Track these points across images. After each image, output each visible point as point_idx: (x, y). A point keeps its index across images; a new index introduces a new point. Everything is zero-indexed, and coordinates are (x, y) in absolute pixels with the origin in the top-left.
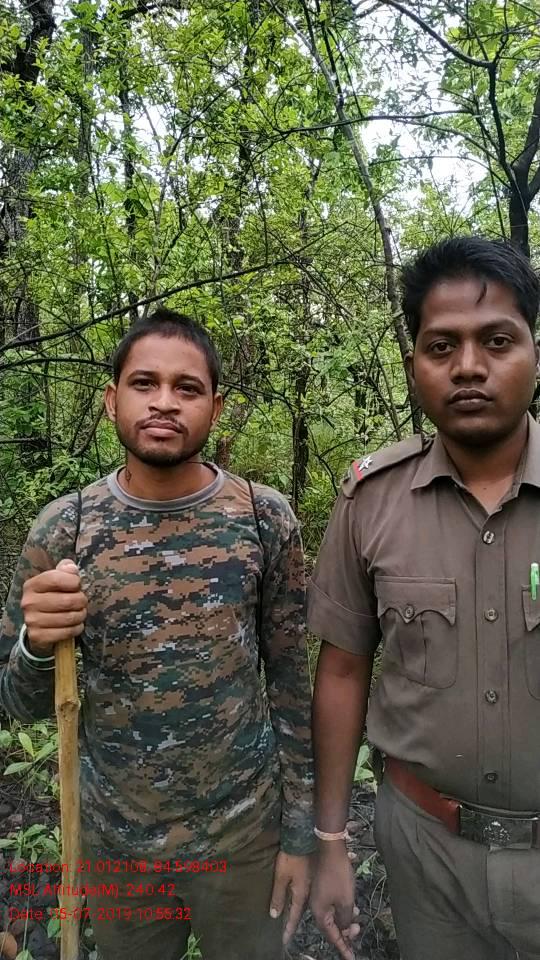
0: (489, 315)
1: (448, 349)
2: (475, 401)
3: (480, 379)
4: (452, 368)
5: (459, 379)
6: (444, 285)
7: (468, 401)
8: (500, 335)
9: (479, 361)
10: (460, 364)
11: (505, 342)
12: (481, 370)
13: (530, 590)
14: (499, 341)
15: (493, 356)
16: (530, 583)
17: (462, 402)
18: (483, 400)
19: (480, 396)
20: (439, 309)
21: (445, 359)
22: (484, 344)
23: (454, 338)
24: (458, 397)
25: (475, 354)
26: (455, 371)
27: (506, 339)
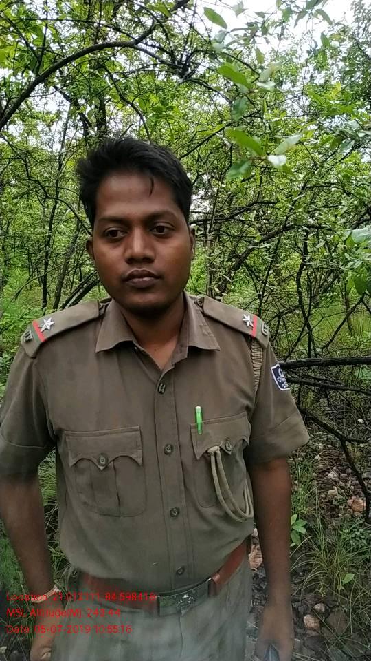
0: (152, 207)
1: (120, 235)
2: (146, 279)
3: (148, 260)
4: (125, 250)
5: (131, 261)
6: (114, 177)
7: (141, 280)
8: (162, 224)
9: (146, 245)
10: (131, 247)
11: (165, 230)
12: (149, 253)
13: (196, 427)
14: (161, 229)
15: (158, 241)
16: (196, 422)
17: (136, 280)
18: (152, 278)
19: (150, 275)
20: (112, 199)
21: (118, 243)
22: (151, 231)
23: (125, 225)
24: (132, 276)
25: (144, 239)
26: (128, 254)
27: (167, 228)
